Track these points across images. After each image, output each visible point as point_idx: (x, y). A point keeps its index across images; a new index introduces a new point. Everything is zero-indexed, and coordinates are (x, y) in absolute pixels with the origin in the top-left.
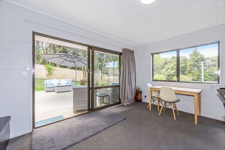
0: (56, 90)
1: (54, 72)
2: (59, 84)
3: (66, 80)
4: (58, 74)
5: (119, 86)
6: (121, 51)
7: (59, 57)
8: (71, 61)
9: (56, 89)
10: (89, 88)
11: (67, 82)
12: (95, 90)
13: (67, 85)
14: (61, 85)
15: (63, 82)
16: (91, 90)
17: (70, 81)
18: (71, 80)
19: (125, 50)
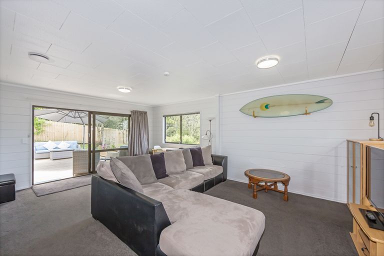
0: (51, 157)
1: (47, 129)
2: (56, 148)
3: (68, 143)
4: (54, 133)
5: (127, 149)
6: (130, 114)
7: (57, 112)
8: (75, 117)
9: (51, 155)
10: (90, 151)
11: (69, 145)
12: (96, 154)
13: (69, 149)
14: (58, 150)
15: (63, 145)
16: (92, 154)
17: (74, 144)
18: (76, 142)
19: (134, 112)
